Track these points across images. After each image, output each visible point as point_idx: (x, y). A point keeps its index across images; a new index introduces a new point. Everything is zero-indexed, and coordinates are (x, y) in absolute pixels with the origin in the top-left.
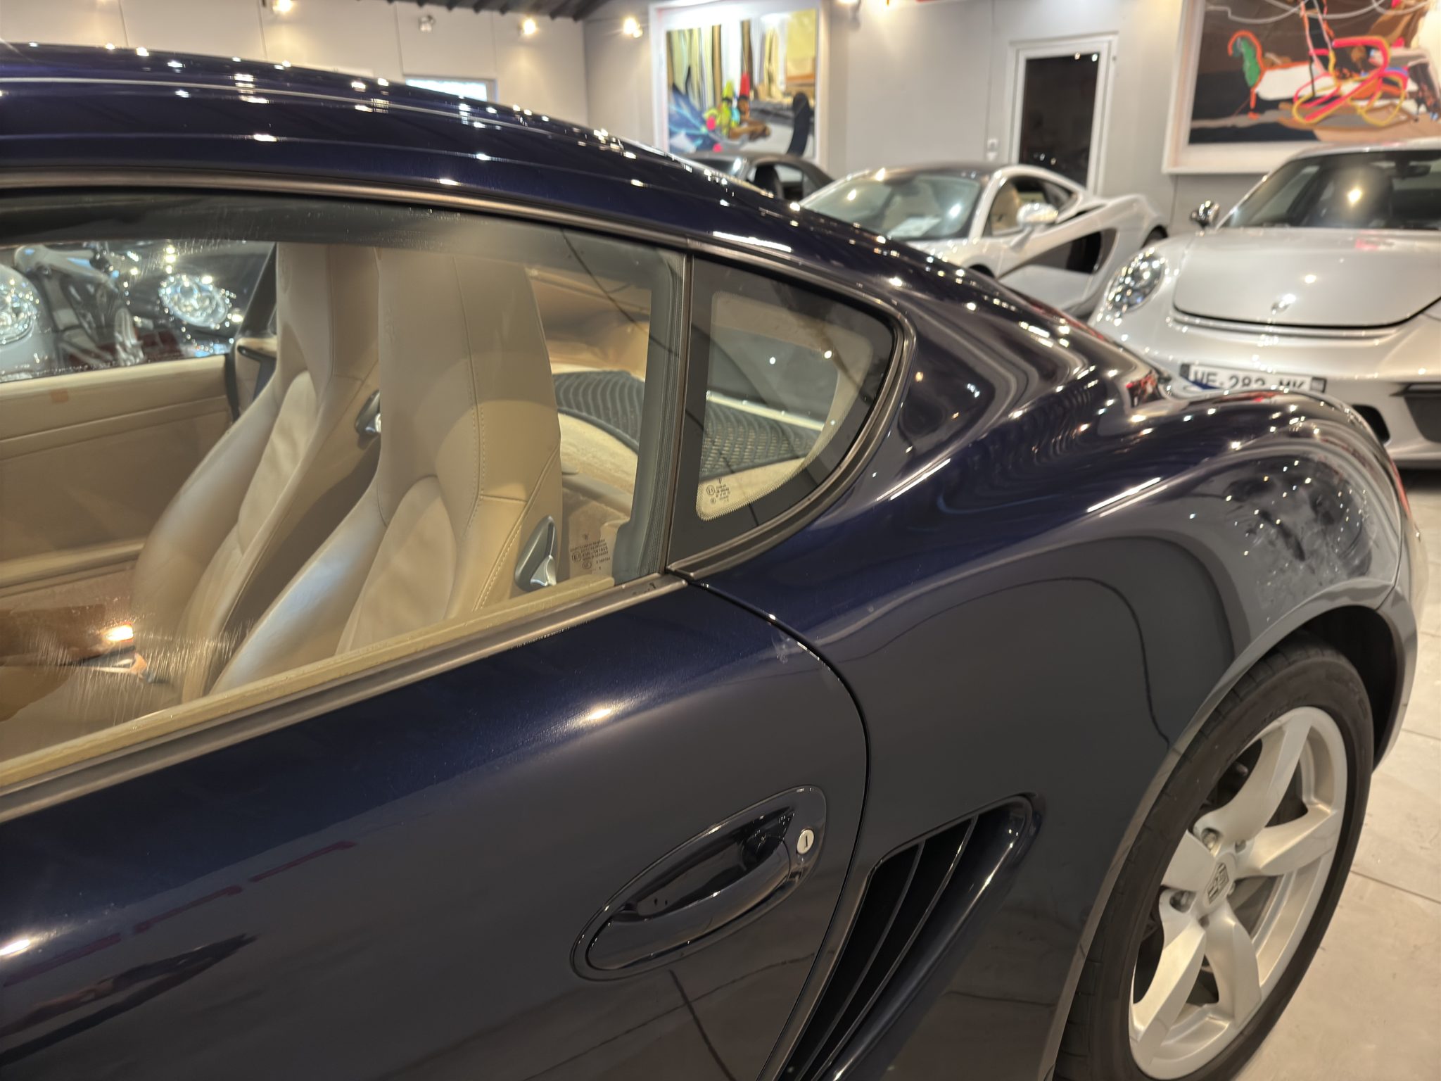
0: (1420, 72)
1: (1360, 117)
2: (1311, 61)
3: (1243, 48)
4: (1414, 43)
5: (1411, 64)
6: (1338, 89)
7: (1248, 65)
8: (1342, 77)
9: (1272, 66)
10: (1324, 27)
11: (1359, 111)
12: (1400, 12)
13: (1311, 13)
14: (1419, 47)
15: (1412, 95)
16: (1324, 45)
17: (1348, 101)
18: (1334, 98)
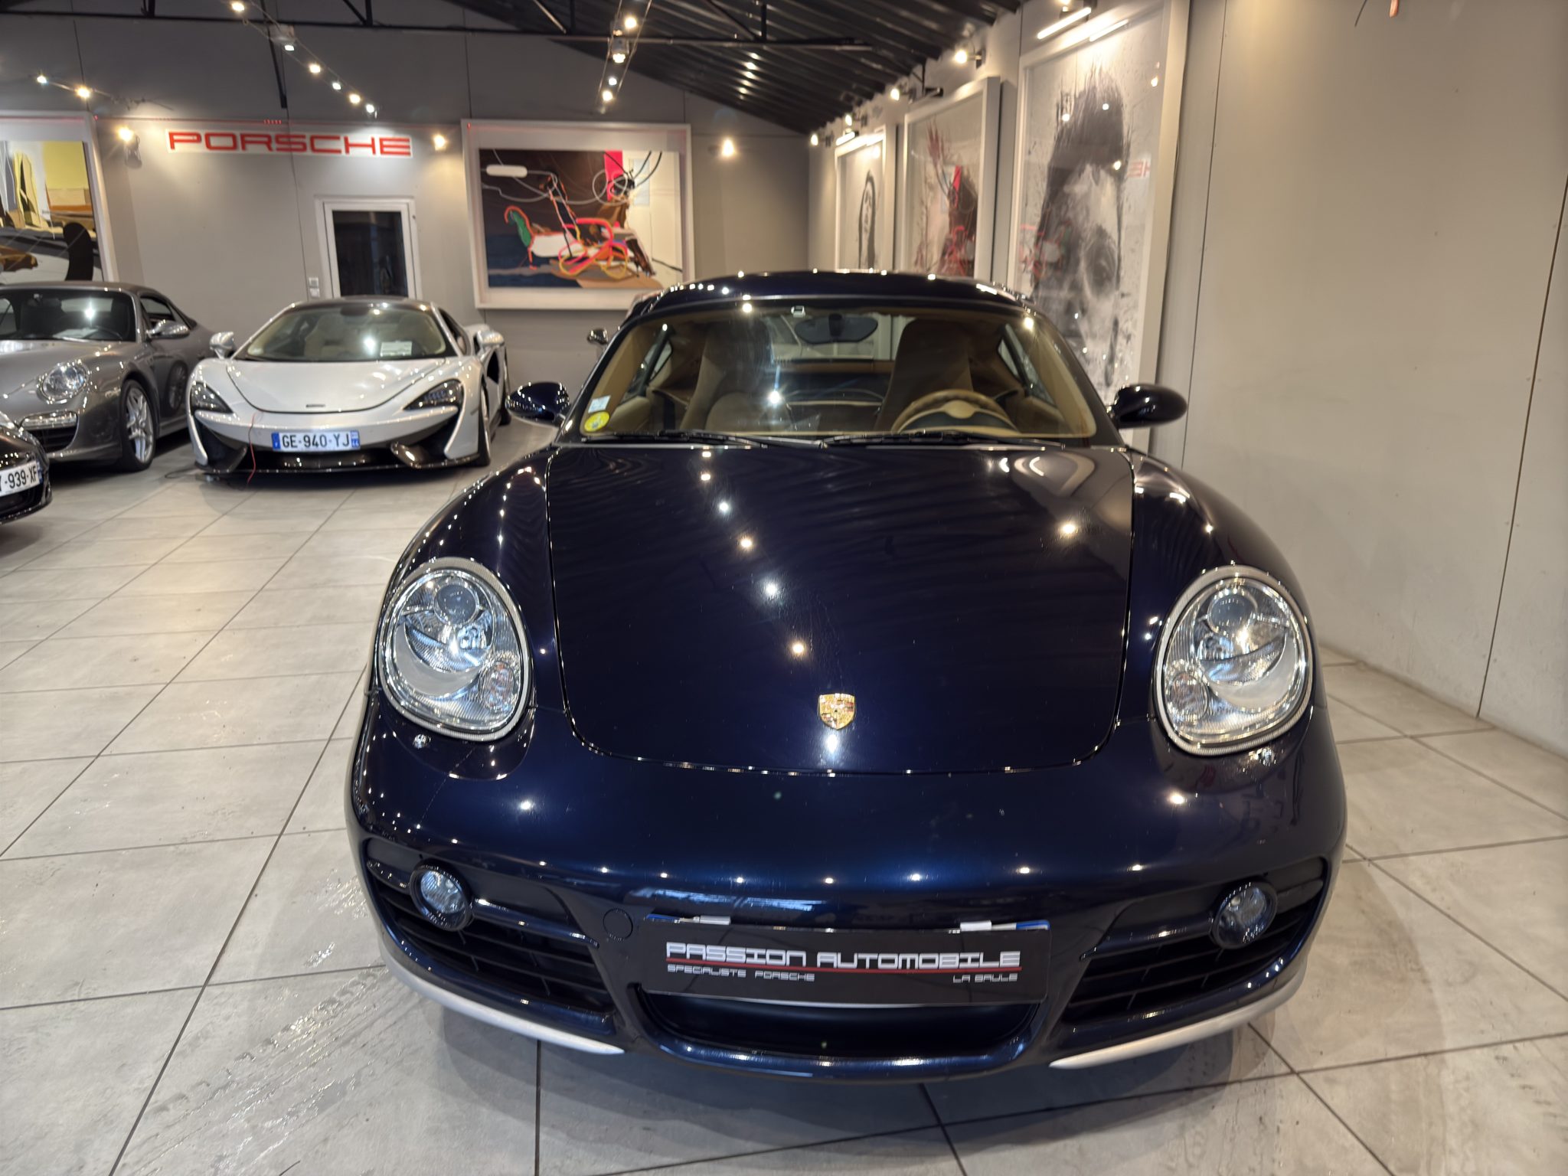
0: (633, 244)
1: (604, 273)
2: (565, 232)
3: (516, 219)
4: (626, 225)
5: (627, 239)
6: (586, 252)
7: (521, 230)
8: (587, 244)
9: (539, 233)
10: (568, 209)
11: (603, 269)
12: (613, 204)
13: (557, 199)
14: (629, 228)
15: (632, 259)
16: (571, 222)
17: (594, 261)
18: (584, 259)
